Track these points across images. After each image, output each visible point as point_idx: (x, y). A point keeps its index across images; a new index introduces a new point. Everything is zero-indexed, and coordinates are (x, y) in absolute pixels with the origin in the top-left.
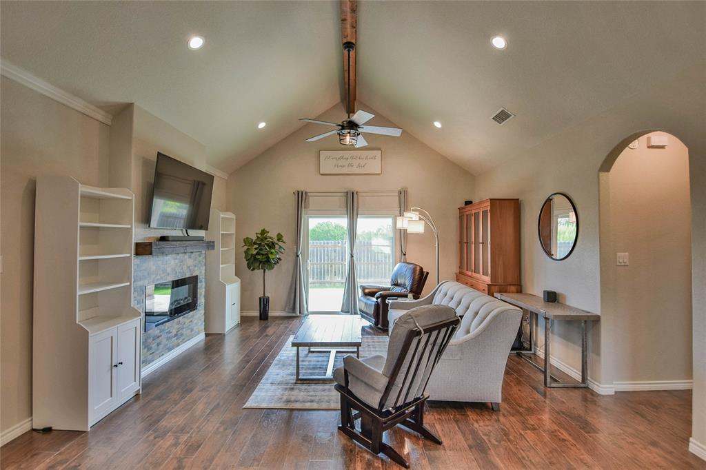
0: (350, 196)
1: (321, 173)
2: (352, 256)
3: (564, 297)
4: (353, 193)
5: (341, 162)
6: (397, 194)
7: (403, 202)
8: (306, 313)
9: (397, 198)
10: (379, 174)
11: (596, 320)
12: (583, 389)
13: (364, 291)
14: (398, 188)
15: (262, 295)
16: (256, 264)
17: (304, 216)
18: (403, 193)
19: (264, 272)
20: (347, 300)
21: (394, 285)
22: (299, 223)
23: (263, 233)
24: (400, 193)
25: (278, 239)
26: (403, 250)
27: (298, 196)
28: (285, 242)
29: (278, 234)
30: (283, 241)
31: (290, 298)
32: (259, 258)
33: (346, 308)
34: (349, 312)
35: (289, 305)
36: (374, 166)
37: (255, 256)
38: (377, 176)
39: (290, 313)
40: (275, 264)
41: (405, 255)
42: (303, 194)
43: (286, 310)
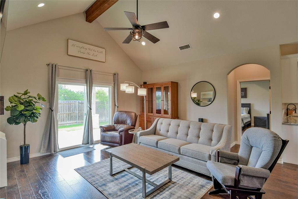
0: (89, 72)
1: (69, 54)
2: (91, 109)
4: (91, 71)
5: (83, 50)
6: (113, 75)
7: (116, 79)
8: (58, 150)
9: (113, 77)
13: (103, 129)
14: (113, 72)
15: (22, 143)
16: (22, 119)
17: (56, 82)
18: (116, 75)
19: (25, 125)
20: (87, 136)
21: (116, 123)
22: (53, 87)
23: (26, 93)
24: (115, 74)
25: (39, 99)
26: (116, 105)
27: (52, 67)
28: (46, 101)
29: (38, 95)
30: (44, 99)
31: (45, 143)
32: (25, 114)
33: (86, 142)
34: (89, 143)
35: (44, 147)
36: (101, 57)
37: (21, 112)
38: (103, 63)
39: (45, 153)
40: (38, 118)
41: (118, 107)
42: (57, 66)
43: (42, 151)
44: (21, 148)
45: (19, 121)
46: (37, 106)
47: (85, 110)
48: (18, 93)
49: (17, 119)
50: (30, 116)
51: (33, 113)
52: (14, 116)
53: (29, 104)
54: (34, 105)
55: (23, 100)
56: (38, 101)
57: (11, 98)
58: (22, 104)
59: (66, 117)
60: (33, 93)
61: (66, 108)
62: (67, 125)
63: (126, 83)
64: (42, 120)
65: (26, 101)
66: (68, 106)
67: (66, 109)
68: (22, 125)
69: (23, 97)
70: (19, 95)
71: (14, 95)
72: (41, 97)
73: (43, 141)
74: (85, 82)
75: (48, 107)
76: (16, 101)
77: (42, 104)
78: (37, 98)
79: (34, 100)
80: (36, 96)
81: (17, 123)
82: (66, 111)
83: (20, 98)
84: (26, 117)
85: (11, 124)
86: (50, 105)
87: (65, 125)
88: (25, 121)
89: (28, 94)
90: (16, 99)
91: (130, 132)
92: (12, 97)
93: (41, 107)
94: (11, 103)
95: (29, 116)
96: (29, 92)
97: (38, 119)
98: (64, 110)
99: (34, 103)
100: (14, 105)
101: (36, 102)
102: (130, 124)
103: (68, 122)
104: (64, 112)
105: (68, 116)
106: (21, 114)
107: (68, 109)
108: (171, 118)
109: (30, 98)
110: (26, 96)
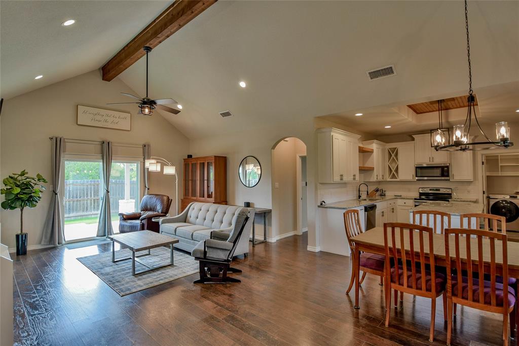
0: (105, 145)
1: (79, 123)
2: (108, 192)
3: (253, 204)
4: (108, 143)
5: (98, 117)
6: (142, 146)
7: (146, 152)
8: (64, 242)
9: (142, 149)
10: (128, 131)
11: (270, 212)
12: (265, 243)
13: (123, 217)
14: (143, 143)
15: (19, 232)
16: (18, 203)
17: (62, 159)
18: (147, 146)
19: (22, 210)
20: (103, 227)
21: (144, 210)
22: (57, 165)
23: (23, 174)
24: (145, 146)
25: (39, 180)
26: (147, 186)
27: (56, 141)
28: (47, 182)
29: (38, 175)
30: (45, 181)
31: (47, 232)
32: (22, 198)
33: (101, 233)
34: (105, 236)
35: (46, 237)
36: (125, 124)
37: (17, 196)
38: (127, 132)
39: (47, 245)
40: (37, 202)
41: (148, 189)
42: (62, 140)
43: (43, 243)
44: (17, 236)
45: (15, 205)
46: (36, 188)
47: (102, 193)
48: (13, 174)
49: (12, 203)
50: (28, 200)
51: (31, 197)
52: (9, 200)
53: (26, 186)
54: (33, 187)
55: (19, 181)
56: (38, 183)
57: (6, 180)
58: (18, 186)
59: (91, 205)
60: (32, 174)
61: (91, 191)
62: (93, 216)
63: (153, 159)
64: (42, 205)
65: (23, 183)
66: (94, 188)
67: (91, 193)
68: (18, 210)
69: (20, 178)
70: (16, 176)
71: (10, 177)
72: (41, 178)
73: (45, 231)
74: (101, 157)
75: (51, 189)
76: (11, 184)
77: (42, 187)
78: (36, 180)
79: (33, 181)
80: (35, 177)
81: (12, 208)
82: (91, 196)
83: (15, 179)
84: (22, 201)
85: (5, 209)
86: (53, 187)
87: (89, 216)
88: (21, 205)
89: (26, 175)
90: (11, 181)
91: (153, 220)
92: (7, 178)
93: (41, 190)
94: (6, 185)
95: (26, 200)
96: (27, 173)
97: (37, 204)
98: (87, 194)
99: (33, 185)
100: (9, 187)
101: (36, 184)
102: (160, 211)
103: (93, 212)
104: (87, 196)
105: (94, 203)
106: (17, 198)
107: (94, 192)
108: (214, 203)
109: (28, 180)
110: (23, 177)
